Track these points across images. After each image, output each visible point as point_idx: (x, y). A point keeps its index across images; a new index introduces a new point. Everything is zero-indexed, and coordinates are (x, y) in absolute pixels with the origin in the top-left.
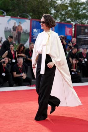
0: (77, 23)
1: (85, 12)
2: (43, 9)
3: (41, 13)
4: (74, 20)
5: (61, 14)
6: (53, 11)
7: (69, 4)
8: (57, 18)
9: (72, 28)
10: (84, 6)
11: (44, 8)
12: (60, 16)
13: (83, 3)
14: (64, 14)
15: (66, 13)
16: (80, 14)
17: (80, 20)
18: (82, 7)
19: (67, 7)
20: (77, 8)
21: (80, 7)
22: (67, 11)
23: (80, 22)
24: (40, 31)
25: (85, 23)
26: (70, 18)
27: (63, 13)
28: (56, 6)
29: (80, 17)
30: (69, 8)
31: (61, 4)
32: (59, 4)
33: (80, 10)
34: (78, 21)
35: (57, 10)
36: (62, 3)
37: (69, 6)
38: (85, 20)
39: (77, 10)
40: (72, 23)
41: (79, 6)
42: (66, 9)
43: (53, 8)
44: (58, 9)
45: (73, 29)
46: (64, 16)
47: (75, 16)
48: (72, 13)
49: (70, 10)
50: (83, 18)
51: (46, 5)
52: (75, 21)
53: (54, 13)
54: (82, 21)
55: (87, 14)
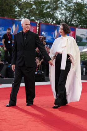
0: (41, 21)
1: (49, 11)
2: (7, 7)
3: (4, 10)
4: (38, 19)
5: (25, 11)
6: (17, 9)
7: (33, 2)
8: (21, 16)
9: (37, 27)
10: (49, 4)
11: (8, 5)
12: (24, 14)
13: (48, 2)
14: (28, 12)
15: (31, 11)
16: (44, 13)
17: (44, 19)
18: (47, 5)
19: (31, 5)
20: (41, 6)
21: (44, 6)
22: (31, 9)
23: (44, 20)
24: (3, 29)
25: (49, 22)
26: (34, 16)
27: (27, 11)
28: (20, 4)
29: (44, 16)
30: (34, 7)
31: (25, 2)
32: (23, 2)
33: (45, 9)
34: (42, 19)
35: (21, 7)
36: (26, 1)
37: (33, 4)
38: (49, 19)
39: (41, 8)
40: (36, 21)
41: (44, 4)
42: (30, 7)
43: (17, 6)
44: (22, 7)
45: (38, 28)
46: (28, 15)
47: (39, 14)
48: (36, 11)
49: (34, 8)
50: (47, 17)
51: (10, 2)
52: (39, 19)
53: (19, 11)
54: (46, 19)
55: (51, 13)
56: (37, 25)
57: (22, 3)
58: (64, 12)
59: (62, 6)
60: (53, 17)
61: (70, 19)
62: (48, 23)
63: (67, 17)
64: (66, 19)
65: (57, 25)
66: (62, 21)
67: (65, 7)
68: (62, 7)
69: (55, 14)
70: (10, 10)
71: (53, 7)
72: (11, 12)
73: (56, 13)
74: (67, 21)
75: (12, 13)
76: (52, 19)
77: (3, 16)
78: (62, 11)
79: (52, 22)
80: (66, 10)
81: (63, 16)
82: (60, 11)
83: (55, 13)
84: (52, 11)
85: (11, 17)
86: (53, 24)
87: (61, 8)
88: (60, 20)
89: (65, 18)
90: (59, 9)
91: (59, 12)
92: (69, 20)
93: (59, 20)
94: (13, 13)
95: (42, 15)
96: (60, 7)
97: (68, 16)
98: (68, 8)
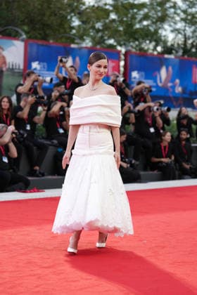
0: (130, 48)
1: (148, 26)
2: (52, 18)
3: (48, 25)
4: (122, 43)
5: (93, 28)
6: (76, 23)
7: (111, 5)
8: (85, 37)
9: (119, 61)
10: (146, 10)
11: (56, 15)
12: (92, 34)
13: (143, 5)
14: (101, 28)
15: (106, 27)
16: (137, 29)
17: (137, 43)
18: (142, 12)
19: (107, 13)
20: (129, 15)
21: (136, 13)
22: (107, 21)
23: (137, 46)
24: (46, 67)
25: (148, 49)
26: (114, 38)
27: (99, 25)
28: (83, 11)
29: (136, 36)
30: (113, 16)
31: (93, 6)
32: (89, 6)
33: (137, 20)
34: (131, 44)
35: (84, 19)
36: (96, 5)
37: (112, 11)
38: (148, 42)
39: (129, 19)
40: (119, 48)
41: (135, 11)
42: (104, 19)
43: (75, 15)
44: (88, 18)
45: (122, 63)
46: (100, 34)
47: (126, 32)
48: (118, 27)
49: (114, 21)
50: (143, 39)
51: (60, 9)
52: (125, 44)
53: (79, 26)
54: (140, 44)
55: (152, 29)
56: (120, 57)
57: (87, 9)
58: (180, 25)
59: (175, 13)
60: (155, 37)
61: (194, 41)
62: (146, 51)
63: (187, 36)
64: (185, 41)
65: (166, 56)
66: (176, 45)
67: (183, 15)
68: (175, 16)
69: (160, 31)
70: (61, 25)
71: (155, 16)
72: (62, 31)
73: (163, 28)
74: (189, 46)
75: (65, 32)
76: (153, 43)
77: (45, 38)
78: (175, 23)
79: (155, 49)
80: (186, 22)
81: (180, 36)
82: (172, 24)
83: (160, 28)
84: (154, 26)
85: (64, 40)
86: (155, 53)
87: (173, 18)
88: (172, 45)
89: (183, 40)
90: (170, 19)
91: (170, 26)
92: (192, 43)
93: (169, 44)
94: (68, 30)
95: (131, 34)
96: (172, 16)
97: (191, 35)
98: (189, 17)
